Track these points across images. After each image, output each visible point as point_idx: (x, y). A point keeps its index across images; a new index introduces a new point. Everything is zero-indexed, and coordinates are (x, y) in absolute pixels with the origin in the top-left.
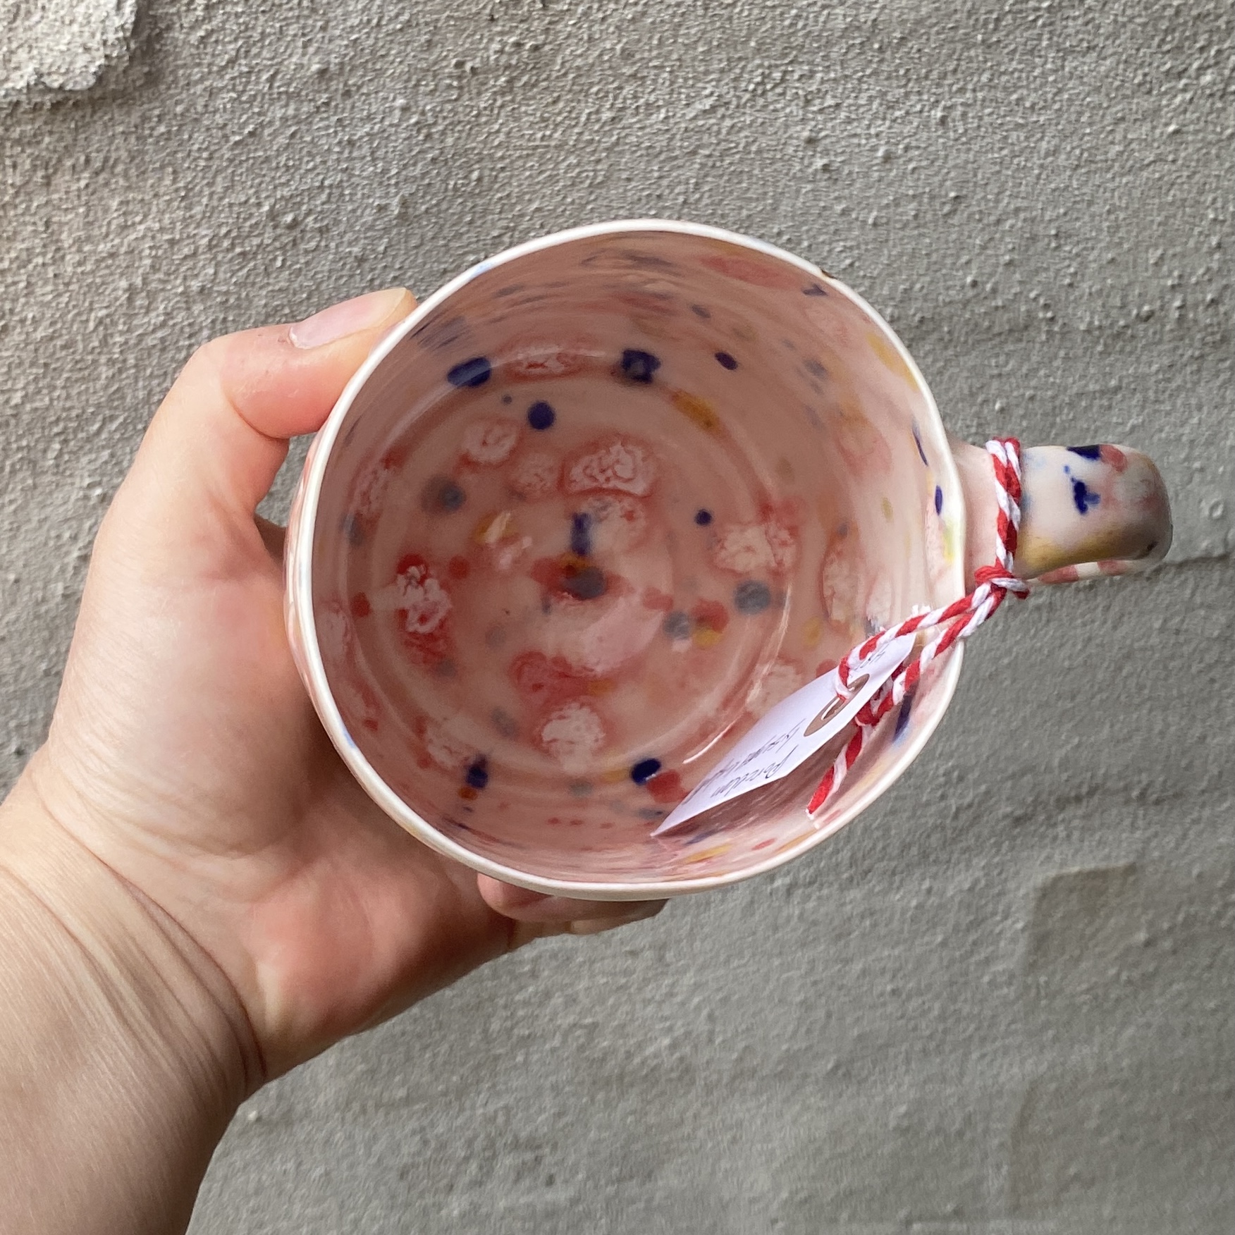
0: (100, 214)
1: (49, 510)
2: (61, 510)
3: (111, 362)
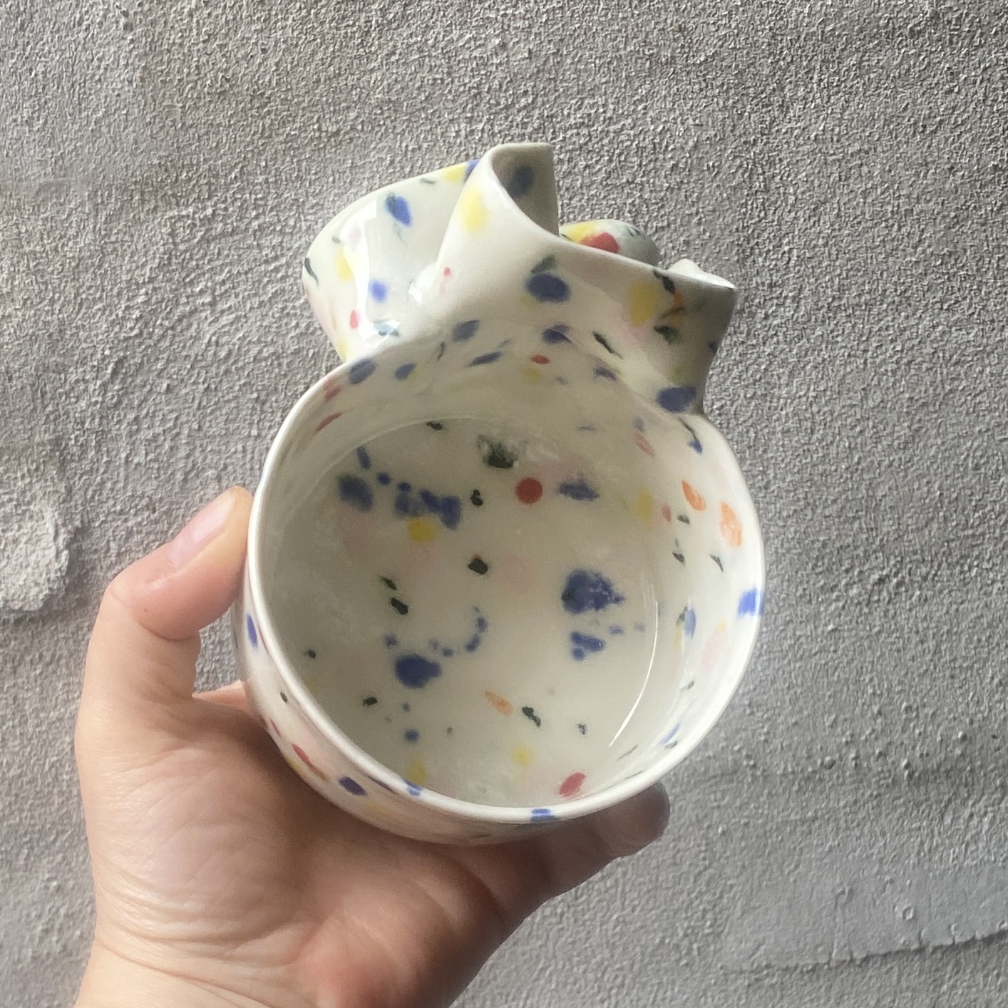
0: (50, 692)
1: (20, 897)
2: (30, 896)
3: (61, 793)
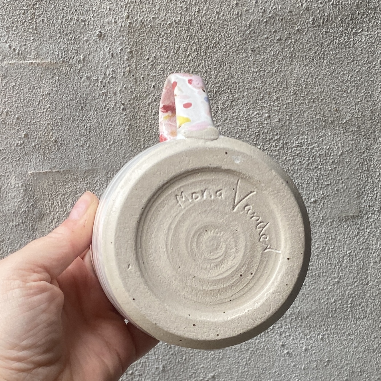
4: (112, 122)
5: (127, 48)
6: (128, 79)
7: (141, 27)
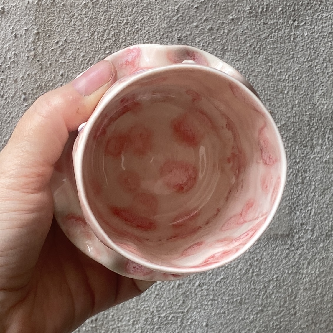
4: (10, 113)
5: (34, 28)
6: (33, 65)
7: (51, 5)
